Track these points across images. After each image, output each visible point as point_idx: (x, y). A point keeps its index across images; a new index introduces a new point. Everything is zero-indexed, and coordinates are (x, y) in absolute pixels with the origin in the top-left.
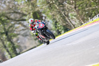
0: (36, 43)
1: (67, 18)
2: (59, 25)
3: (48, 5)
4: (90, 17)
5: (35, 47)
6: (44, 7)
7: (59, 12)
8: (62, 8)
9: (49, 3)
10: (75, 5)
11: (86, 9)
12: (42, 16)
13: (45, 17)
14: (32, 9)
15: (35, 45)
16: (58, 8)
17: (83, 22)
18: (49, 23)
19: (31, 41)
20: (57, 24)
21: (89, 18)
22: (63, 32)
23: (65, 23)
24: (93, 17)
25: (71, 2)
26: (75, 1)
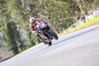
0: (10, 54)
2: (33, 36)
3: (22, 16)
4: (64, 27)
5: (10, 58)
6: (18, 18)
9: (23, 14)
10: (50, 16)
11: (60, 20)
12: (16, 28)
13: (19, 28)
14: (6, 20)
15: (10, 56)
18: (23, 34)
19: (5, 52)
20: (32, 35)
21: (63, 29)
22: (37, 43)
24: (68, 27)
25: (46, 12)
26: (49, 11)
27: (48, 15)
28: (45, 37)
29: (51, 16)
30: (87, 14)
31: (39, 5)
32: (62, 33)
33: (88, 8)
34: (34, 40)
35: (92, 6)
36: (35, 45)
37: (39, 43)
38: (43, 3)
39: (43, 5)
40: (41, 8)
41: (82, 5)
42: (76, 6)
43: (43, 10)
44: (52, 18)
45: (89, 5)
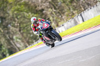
1: (11, 41)
4: (35, 39)
7: (4, 35)
8: (6, 31)
16: (2, 31)
17: (27, 45)
20: (2, 47)
21: (34, 41)
22: (8, 55)
23: (10, 46)
25: (16, 24)
26: (20, 24)
27: (19, 27)
28: (47, 39)
29: (22, 29)
30: (58, 26)
31: (10, 17)
32: (33, 46)
33: (59, 20)
34: (5, 52)
35: (63, 17)
36: (6, 57)
37: (10, 55)
38: (13, 15)
39: (13, 18)
40: (11, 20)
41: (53, 17)
42: (47, 18)
43: (14, 22)
44: (23, 30)
45: (60, 16)
